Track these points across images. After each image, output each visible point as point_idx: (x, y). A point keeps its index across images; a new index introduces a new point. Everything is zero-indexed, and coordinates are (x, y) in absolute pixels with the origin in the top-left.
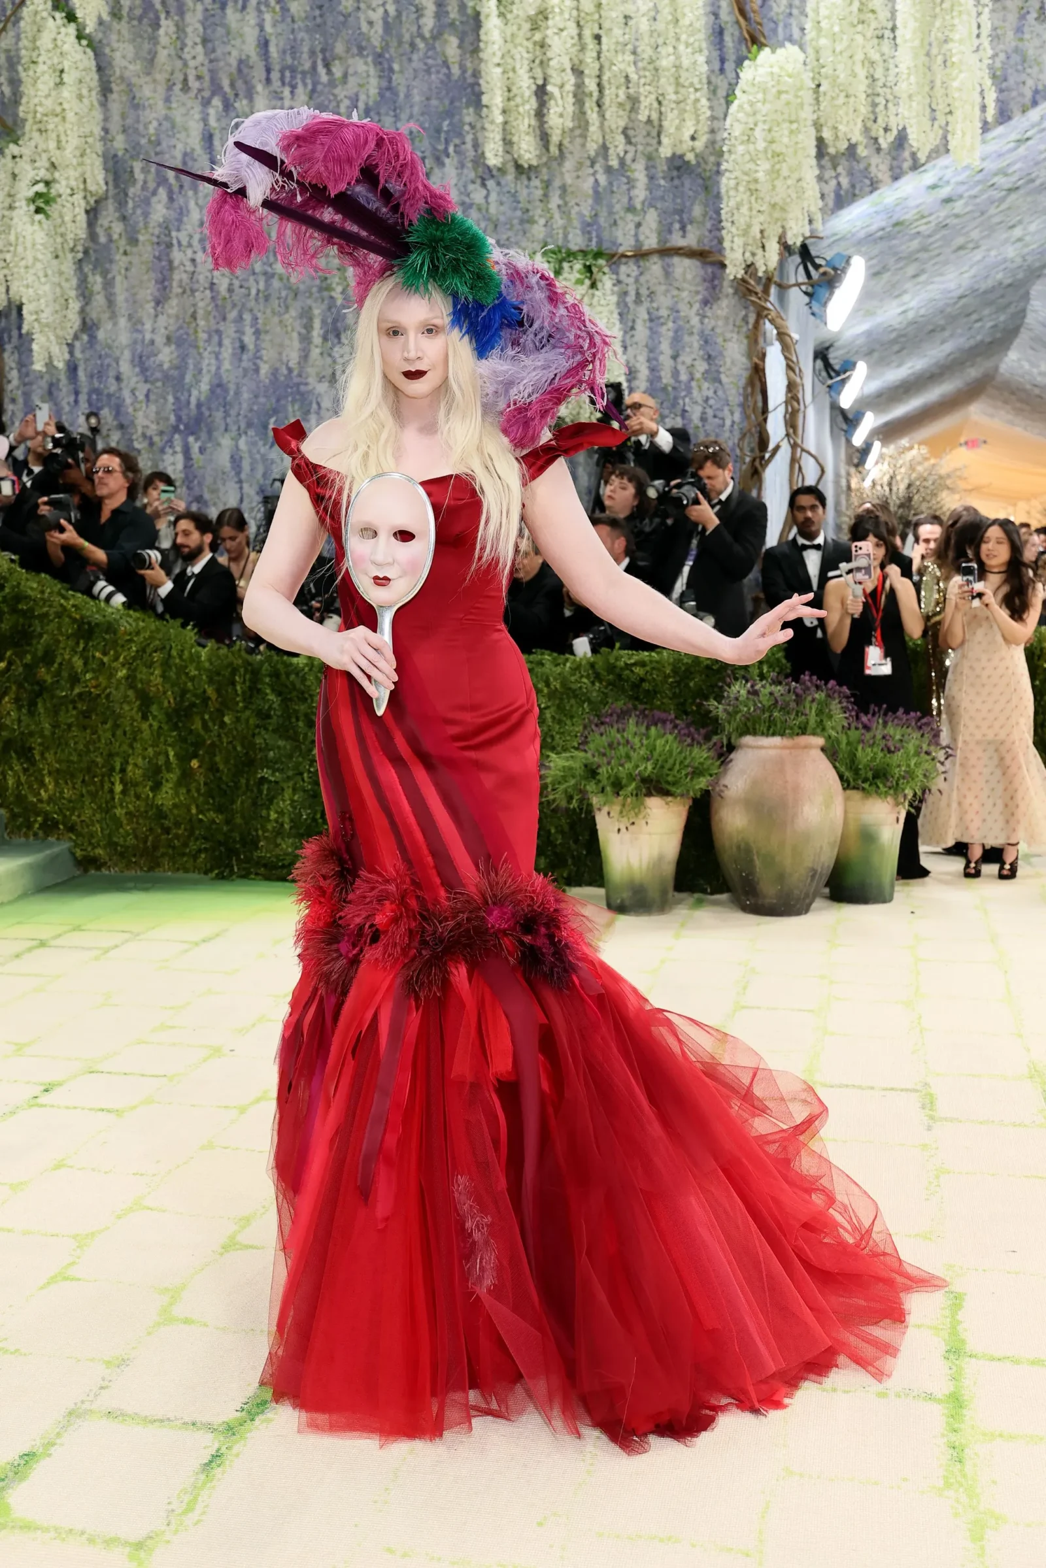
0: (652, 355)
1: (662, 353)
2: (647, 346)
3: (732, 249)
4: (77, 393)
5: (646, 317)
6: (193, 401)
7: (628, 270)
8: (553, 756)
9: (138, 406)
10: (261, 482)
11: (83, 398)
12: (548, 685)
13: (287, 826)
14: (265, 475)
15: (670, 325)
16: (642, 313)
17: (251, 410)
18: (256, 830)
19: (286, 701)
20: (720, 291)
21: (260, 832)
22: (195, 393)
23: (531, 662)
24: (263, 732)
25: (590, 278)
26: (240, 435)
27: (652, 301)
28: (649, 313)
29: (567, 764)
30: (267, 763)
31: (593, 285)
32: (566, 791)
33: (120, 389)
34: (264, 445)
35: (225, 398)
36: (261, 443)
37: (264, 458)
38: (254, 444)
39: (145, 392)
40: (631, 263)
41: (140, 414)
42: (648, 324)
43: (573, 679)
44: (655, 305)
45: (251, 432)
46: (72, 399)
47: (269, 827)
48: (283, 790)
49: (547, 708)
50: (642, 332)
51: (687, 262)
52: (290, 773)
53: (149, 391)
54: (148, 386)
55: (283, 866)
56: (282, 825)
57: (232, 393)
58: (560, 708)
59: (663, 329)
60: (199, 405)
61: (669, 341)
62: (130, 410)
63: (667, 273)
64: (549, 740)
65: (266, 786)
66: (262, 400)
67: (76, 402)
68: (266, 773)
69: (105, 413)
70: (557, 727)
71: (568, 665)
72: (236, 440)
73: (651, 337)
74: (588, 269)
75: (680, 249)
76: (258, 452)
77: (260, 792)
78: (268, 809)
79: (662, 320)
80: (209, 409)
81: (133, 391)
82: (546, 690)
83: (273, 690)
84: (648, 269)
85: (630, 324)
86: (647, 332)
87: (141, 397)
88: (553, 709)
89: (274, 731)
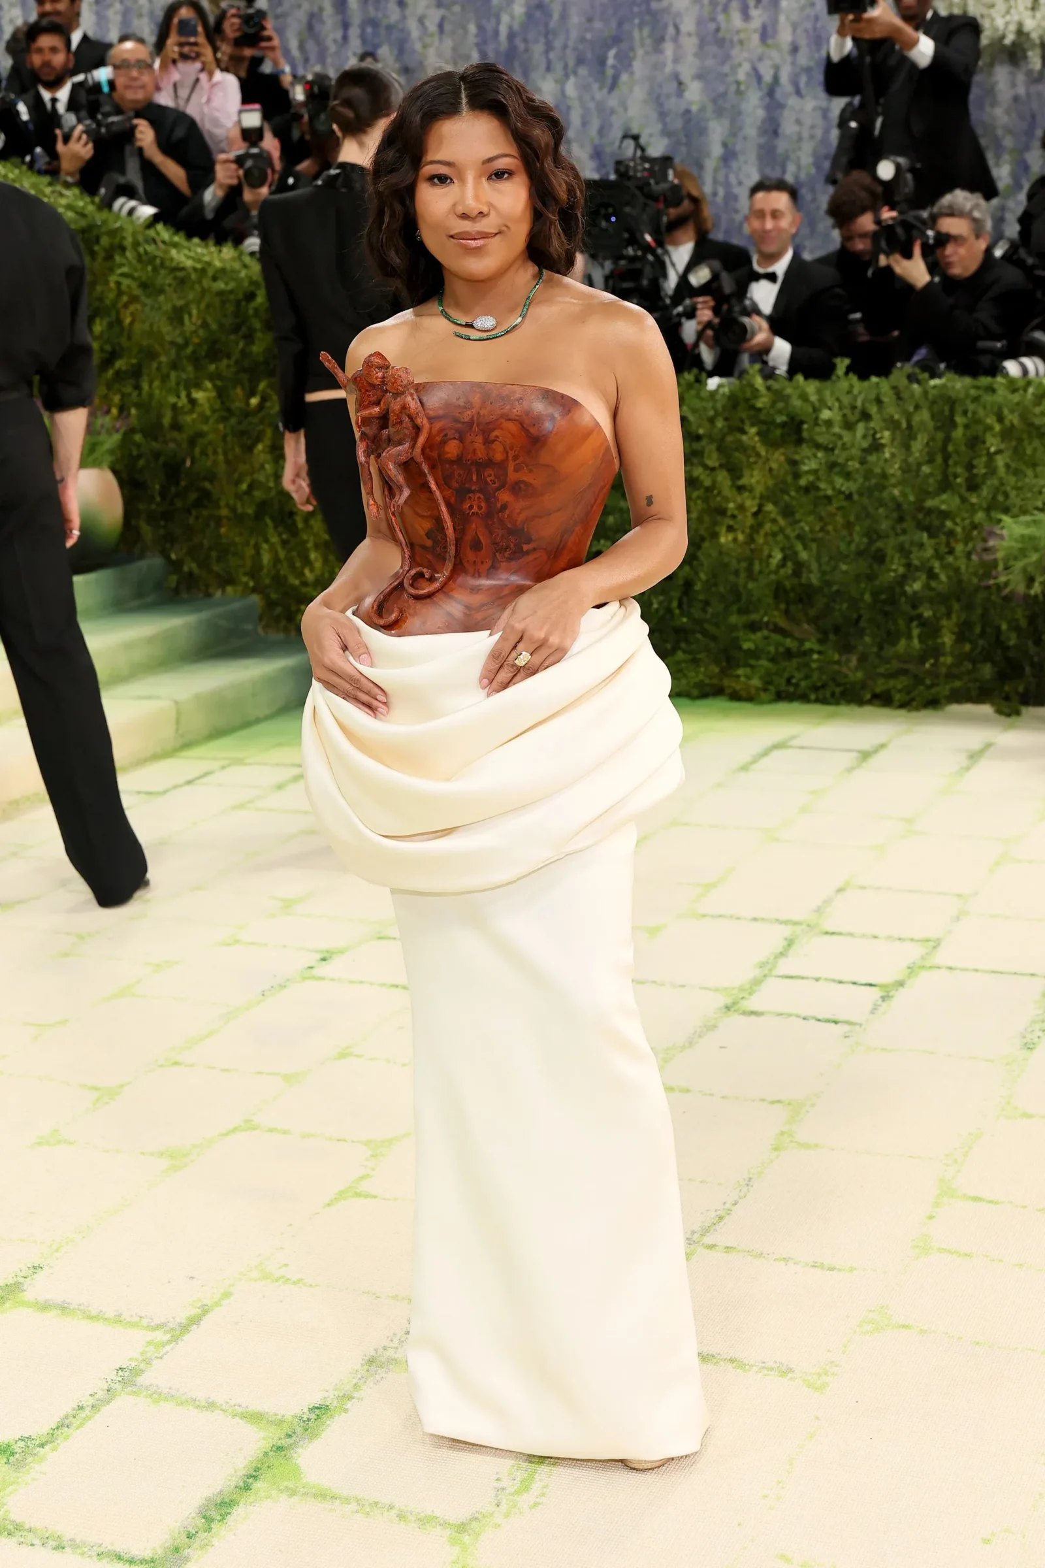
4: (346, 26)
6: (503, 31)
8: (1006, 519)
9: (428, 40)
10: (597, 141)
11: (354, 32)
12: (1000, 419)
14: (601, 131)
17: (583, 40)
22: (505, 19)
23: (977, 388)
26: (567, 76)
29: (1026, 531)
32: (1024, 570)
33: (404, 18)
34: (601, 88)
35: (546, 25)
36: (596, 86)
37: (601, 108)
38: (584, 88)
39: (437, 20)
41: (431, 52)
43: (1037, 410)
45: (583, 71)
46: (339, 35)
49: (999, 452)
53: (443, 19)
54: (440, 13)
57: (556, 16)
58: (1018, 452)
60: (511, 36)
62: (418, 46)
64: (1001, 498)
66: (598, 25)
67: (345, 38)
69: (384, 52)
70: (1012, 480)
71: (1031, 390)
72: (561, 82)
76: (593, 98)
80: (525, 41)
81: (421, 21)
82: (997, 428)
87: (432, 27)
88: (1007, 454)
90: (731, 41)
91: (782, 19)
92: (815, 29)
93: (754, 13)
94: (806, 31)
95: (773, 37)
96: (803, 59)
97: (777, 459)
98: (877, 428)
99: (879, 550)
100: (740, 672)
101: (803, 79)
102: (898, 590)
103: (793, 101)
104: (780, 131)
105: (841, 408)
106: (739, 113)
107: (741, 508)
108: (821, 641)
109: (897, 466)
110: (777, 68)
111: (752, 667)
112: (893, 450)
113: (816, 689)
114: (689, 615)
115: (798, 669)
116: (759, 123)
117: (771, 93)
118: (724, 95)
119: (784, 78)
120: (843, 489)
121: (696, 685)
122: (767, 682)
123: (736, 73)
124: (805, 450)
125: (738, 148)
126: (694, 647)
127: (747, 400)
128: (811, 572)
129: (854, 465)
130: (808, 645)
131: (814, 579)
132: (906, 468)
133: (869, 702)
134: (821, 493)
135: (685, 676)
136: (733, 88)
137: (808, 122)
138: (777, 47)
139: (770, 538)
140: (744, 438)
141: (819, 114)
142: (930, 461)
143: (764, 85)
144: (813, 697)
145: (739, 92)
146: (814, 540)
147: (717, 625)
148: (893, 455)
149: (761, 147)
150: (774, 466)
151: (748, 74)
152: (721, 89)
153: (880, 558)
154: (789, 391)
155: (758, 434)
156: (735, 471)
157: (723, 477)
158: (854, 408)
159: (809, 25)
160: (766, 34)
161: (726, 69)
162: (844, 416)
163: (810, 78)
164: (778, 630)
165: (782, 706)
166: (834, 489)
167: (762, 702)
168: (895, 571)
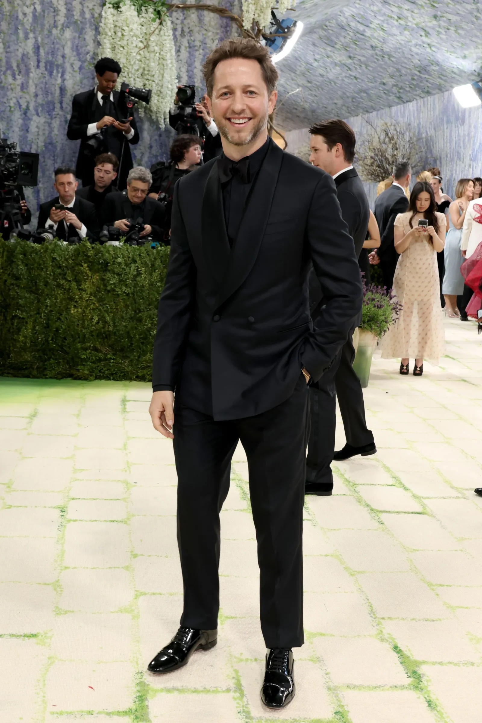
0: (190, 68)
1: (196, 68)
2: (187, 62)
3: (248, 11)
5: (187, 45)
7: (178, 15)
13: (28, 345)
15: (201, 51)
16: (185, 42)
18: (10, 347)
19: (29, 270)
20: (230, 34)
21: (11, 348)
24: (16, 288)
25: (160, 18)
27: (191, 36)
28: (188, 43)
30: (19, 307)
31: (161, 24)
40: (179, 11)
42: (188, 49)
44: (192, 38)
47: (18, 345)
48: (27, 323)
50: (184, 54)
51: (212, 15)
52: (32, 313)
55: (26, 369)
56: (25, 343)
59: (197, 53)
61: (200, 60)
63: (200, 20)
65: (16, 322)
68: (18, 313)
73: (189, 57)
74: (158, 13)
75: (209, 6)
77: (13, 324)
78: (18, 334)
79: (196, 48)
83: (23, 263)
84: (190, 16)
85: (178, 49)
86: (187, 54)
89: (24, 288)
90: (7, 88)
91: (31, 81)
92: (45, 88)
93: (17, 77)
94: (41, 88)
95: (26, 89)
96: (40, 100)
97: (96, 278)
98: (140, 267)
99: (140, 317)
100: (79, 368)
101: (40, 109)
102: (148, 333)
103: (35, 118)
104: (29, 130)
105: (123, 258)
106: (11, 120)
107: (81, 298)
108: (114, 354)
109: (147, 282)
110: (28, 103)
111: (83, 365)
112: (145, 276)
113: (112, 374)
114: (55, 343)
115: (104, 366)
116: (19, 125)
117: (25, 113)
118: (4, 111)
119: (31, 107)
120: (126, 291)
121: (58, 374)
122: (92, 371)
123: (9, 103)
124: (109, 275)
125: (10, 135)
126: (57, 357)
127: (83, 252)
128: (110, 325)
129: (129, 281)
130: (109, 356)
131: (111, 329)
132: (151, 284)
133: (135, 380)
134: (116, 293)
135: (54, 369)
136: (8, 109)
137: (42, 128)
138: (28, 93)
139: (92, 311)
140: (82, 268)
141: (47, 124)
142: (161, 281)
143: (22, 109)
144: (112, 378)
145: (10, 110)
146: (111, 312)
147: (69, 348)
148: (145, 277)
149: (20, 136)
150: (94, 281)
151: (15, 104)
152: (3, 109)
153: (140, 320)
154: (102, 249)
155: (88, 266)
156: (78, 282)
157: (74, 285)
158: (129, 257)
159: (43, 86)
160: (23, 87)
161: (5, 100)
162: (125, 260)
163: (43, 109)
164: (96, 349)
165: (97, 382)
166: (122, 291)
167: (91, 381)
168: (147, 326)
